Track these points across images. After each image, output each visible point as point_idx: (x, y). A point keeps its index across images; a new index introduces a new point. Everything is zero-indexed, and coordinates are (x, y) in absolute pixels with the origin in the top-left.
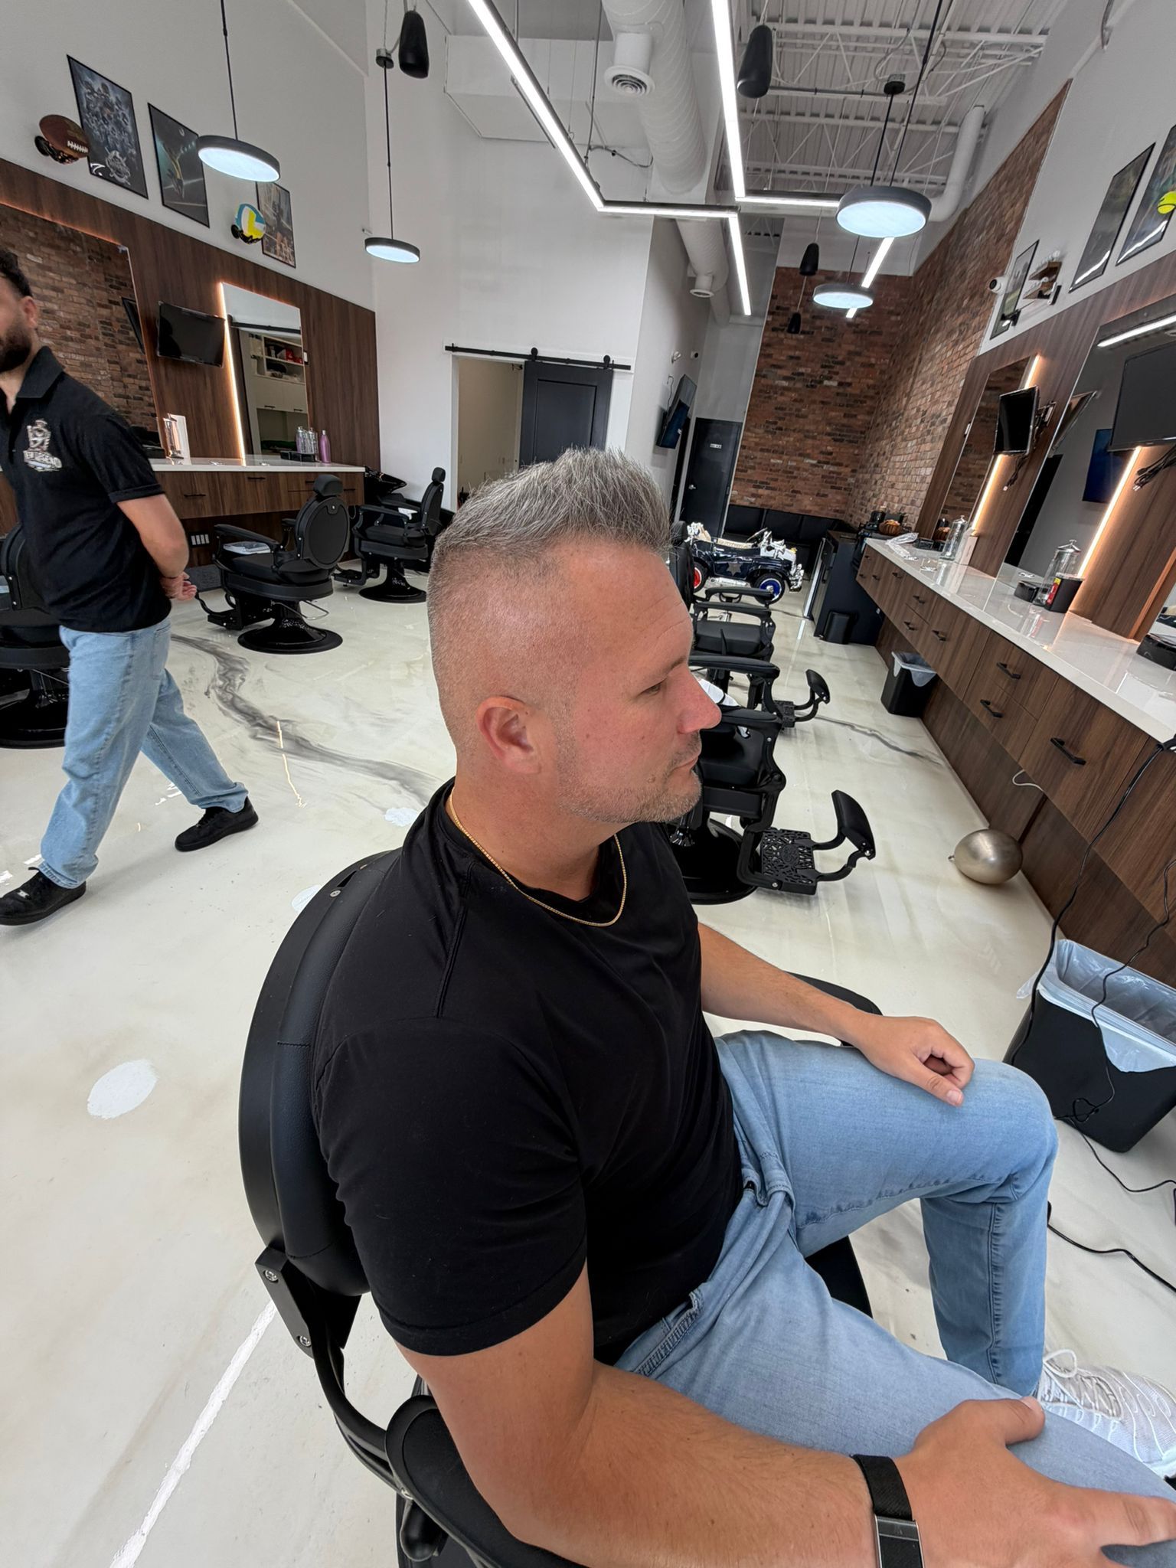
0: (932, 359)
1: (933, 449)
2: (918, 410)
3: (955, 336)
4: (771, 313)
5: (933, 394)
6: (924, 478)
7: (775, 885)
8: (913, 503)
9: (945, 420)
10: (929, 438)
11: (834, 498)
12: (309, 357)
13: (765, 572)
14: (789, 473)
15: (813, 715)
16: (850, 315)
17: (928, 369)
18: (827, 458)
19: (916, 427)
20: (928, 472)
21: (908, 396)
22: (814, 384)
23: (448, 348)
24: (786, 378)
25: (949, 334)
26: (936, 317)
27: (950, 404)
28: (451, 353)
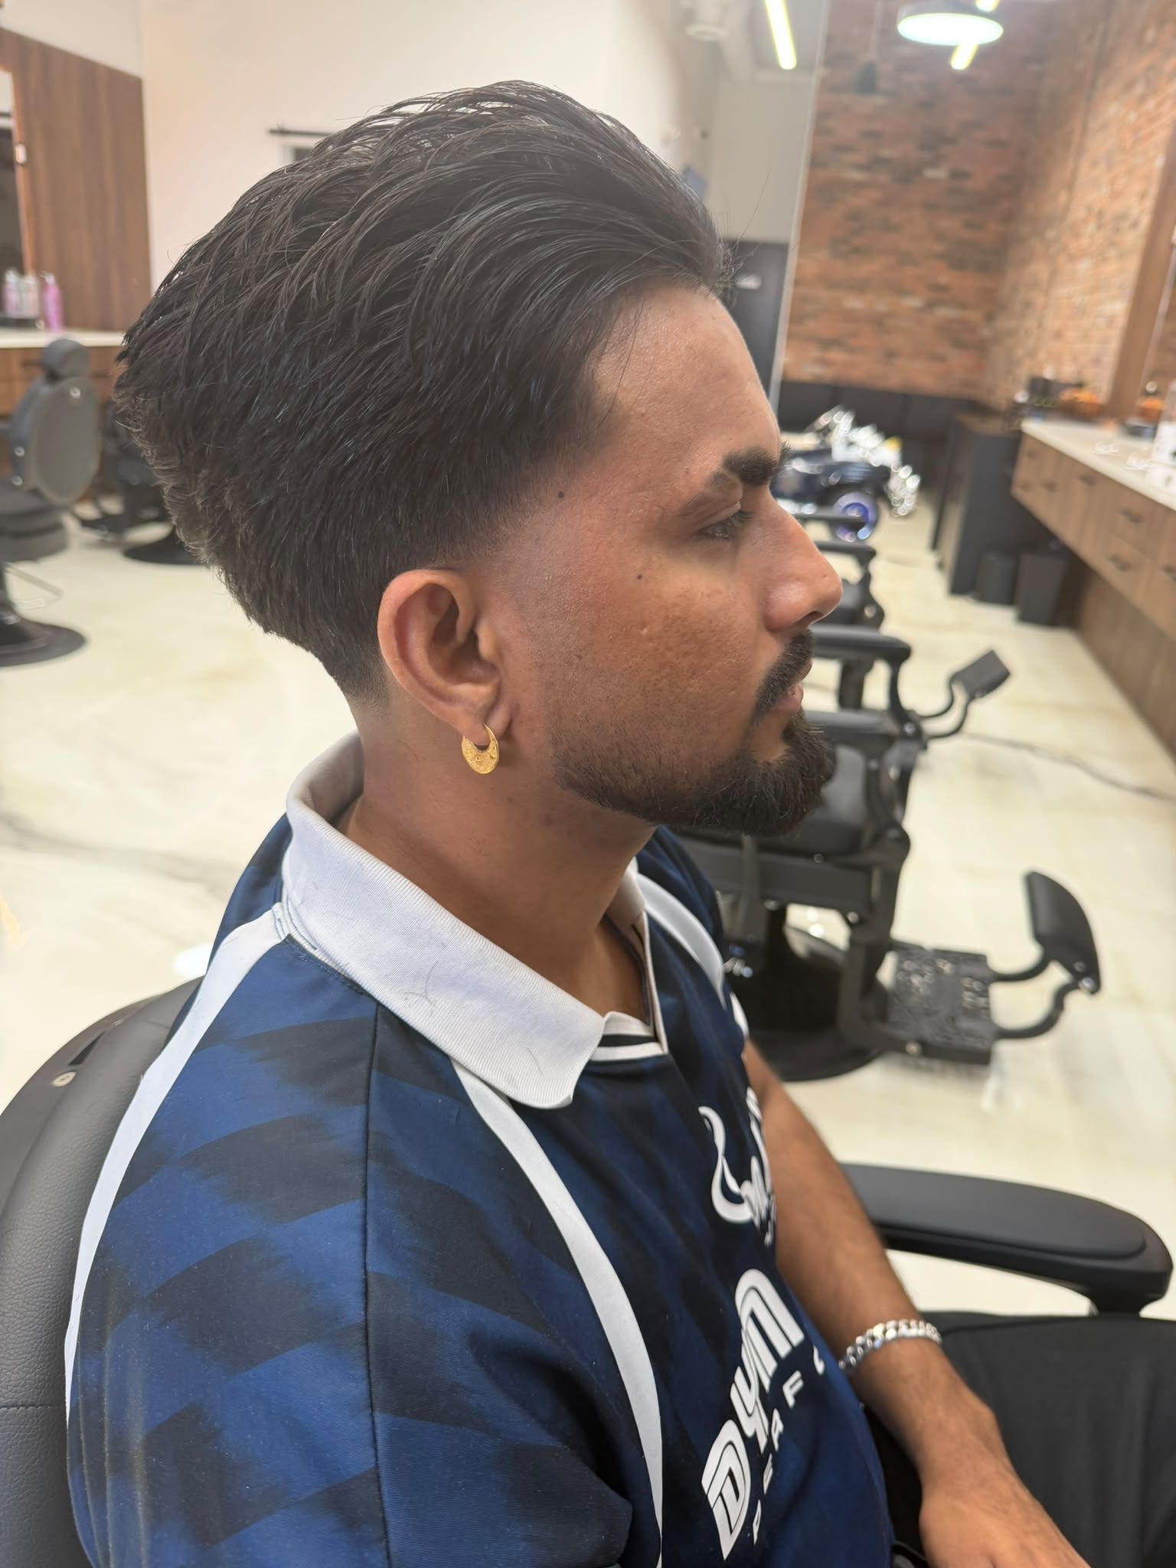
0: (1104, 127)
1: (1124, 271)
2: (1089, 209)
3: (1139, 89)
4: (828, 62)
5: (1112, 182)
6: (1111, 321)
7: (913, 1048)
8: (1097, 361)
9: (1135, 225)
10: (1112, 253)
11: (959, 362)
12: (29, 153)
13: (843, 487)
14: (879, 322)
15: (957, 730)
16: (961, 62)
17: (1099, 144)
18: (939, 295)
19: (1089, 235)
20: (1118, 308)
21: (1070, 187)
22: (908, 175)
23: (273, 132)
24: (860, 167)
25: (1129, 86)
26: (1103, 62)
27: (1143, 196)
28: (278, 140)
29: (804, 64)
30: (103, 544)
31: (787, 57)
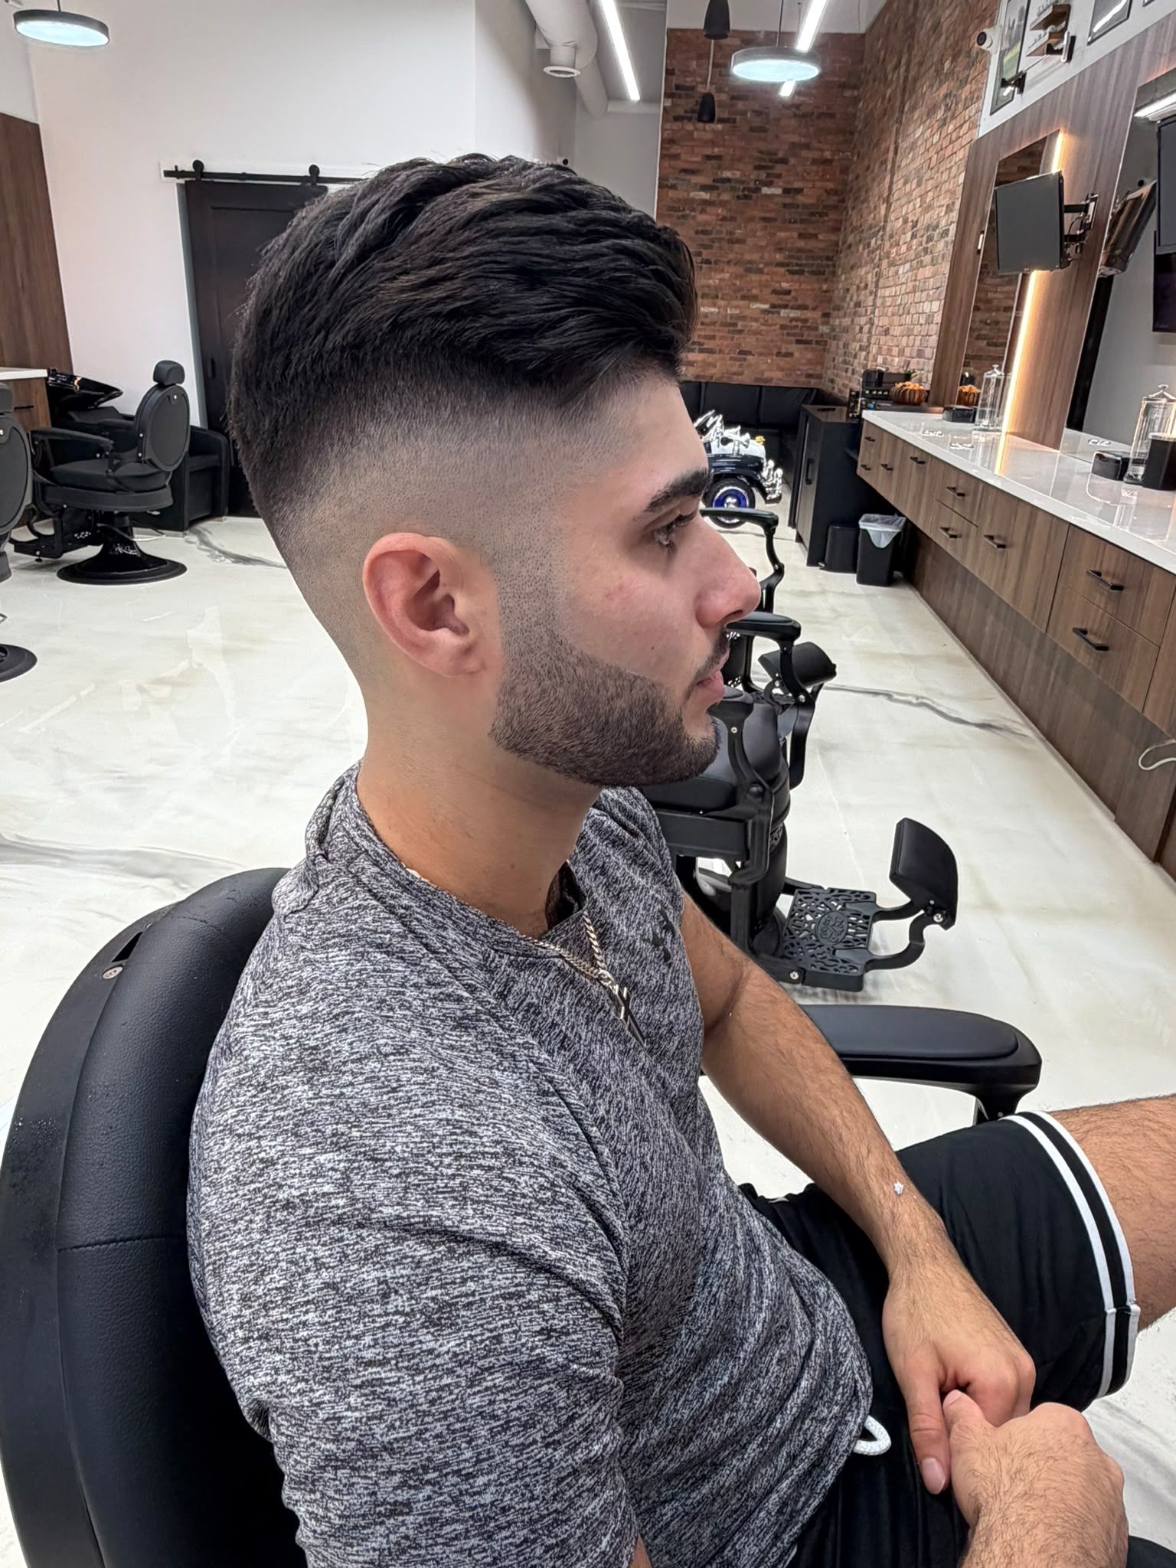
0: (913, 146)
1: (936, 274)
2: (905, 221)
3: (940, 114)
4: (668, 95)
5: (922, 197)
6: (930, 316)
7: (796, 975)
8: (920, 354)
9: (946, 232)
10: (927, 259)
11: (803, 357)
14: (730, 326)
16: (786, 92)
17: (910, 163)
18: (784, 299)
19: (906, 245)
20: (935, 307)
21: (887, 201)
22: (748, 193)
23: (168, 174)
24: (704, 188)
25: (932, 111)
26: (908, 89)
27: (949, 209)
28: (174, 181)
29: (648, 98)
30: (39, 567)
31: (634, 93)
